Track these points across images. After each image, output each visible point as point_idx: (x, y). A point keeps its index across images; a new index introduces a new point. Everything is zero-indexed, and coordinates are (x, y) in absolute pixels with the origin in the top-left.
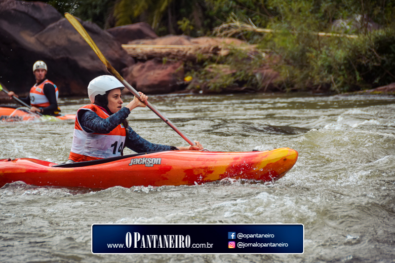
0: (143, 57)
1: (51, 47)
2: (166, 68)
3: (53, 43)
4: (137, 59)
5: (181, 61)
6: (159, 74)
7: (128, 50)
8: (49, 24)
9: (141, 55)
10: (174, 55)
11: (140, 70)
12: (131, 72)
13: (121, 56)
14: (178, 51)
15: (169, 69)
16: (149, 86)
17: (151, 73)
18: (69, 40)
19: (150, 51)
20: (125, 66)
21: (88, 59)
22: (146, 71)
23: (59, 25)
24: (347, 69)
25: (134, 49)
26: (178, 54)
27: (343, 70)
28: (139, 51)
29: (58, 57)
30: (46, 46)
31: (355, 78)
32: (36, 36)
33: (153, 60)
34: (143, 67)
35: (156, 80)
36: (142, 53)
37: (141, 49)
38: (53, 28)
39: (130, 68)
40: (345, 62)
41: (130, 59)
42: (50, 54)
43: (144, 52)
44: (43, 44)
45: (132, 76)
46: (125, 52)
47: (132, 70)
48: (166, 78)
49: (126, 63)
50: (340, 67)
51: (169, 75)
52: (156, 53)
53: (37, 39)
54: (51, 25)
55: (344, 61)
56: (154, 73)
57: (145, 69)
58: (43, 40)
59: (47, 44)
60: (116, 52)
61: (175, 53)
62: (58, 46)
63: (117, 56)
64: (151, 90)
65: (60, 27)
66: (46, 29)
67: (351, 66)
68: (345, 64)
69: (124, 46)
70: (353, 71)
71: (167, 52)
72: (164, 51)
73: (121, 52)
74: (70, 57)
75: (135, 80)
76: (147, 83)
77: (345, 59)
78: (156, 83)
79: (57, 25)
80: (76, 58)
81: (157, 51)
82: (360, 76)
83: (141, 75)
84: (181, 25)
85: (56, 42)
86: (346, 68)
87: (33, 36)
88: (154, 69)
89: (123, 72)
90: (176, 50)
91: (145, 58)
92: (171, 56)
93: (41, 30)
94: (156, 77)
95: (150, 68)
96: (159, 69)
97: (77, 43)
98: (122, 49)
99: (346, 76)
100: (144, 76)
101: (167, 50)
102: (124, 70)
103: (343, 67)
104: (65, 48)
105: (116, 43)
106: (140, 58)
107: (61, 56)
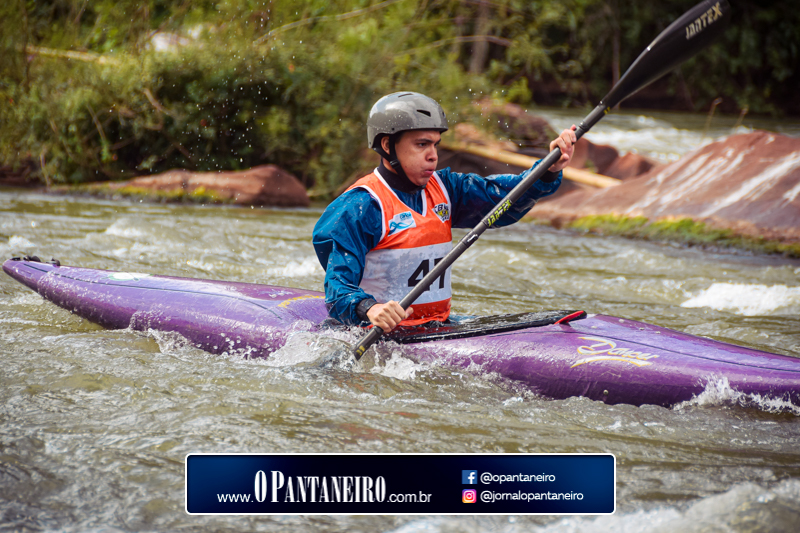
24: (82, 132)
27: (73, 135)
31: (100, 155)
40: (81, 116)
50: (67, 126)
55: (77, 113)
67: (92, 126)
68: (78, 122)
70: (96, 137)
77: (83, 109)
82: (111, 151)
86: (79, 129)
99: (79, 149)
103: (73, 128)
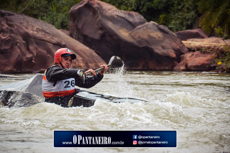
0: (194, 49)
1: (138, 40)
2: (207, 56)
3: (139, 37)
4: (190, 50)
5: (216, 52)
6: (201, 59)
7: (185, 44)
8: (138, 25)
9: (193, 47)
10: (212, 48)
11: (191, 57)
12: (186, 57)
13: (181, 48)
14: (215, 46)
15: (209, 57)
16: (195, 67)
17: (197, 59)
18: (149, 36)
19: (199, 45)
20: (183, 54)
21: (160, 48)
22: (195, 57)
23: (144, 27)
25: (190, 44)
26: (214, 48)
28: (192, 45)
29: (142, 46)
30: (135, 39)
32: (129, 32)
33: (199, 51)
34: (193, 55)
35: (199, 63)
36: (194, 46)
37: (194, 44)
38: (140, 28)
39: (185, 55)
41: (186, 49)
42: (137, 44)
43: (195, 46)
44: (133, 37)
45: (186, 60)
46: (184, 45)
47: (186, 56)
48: (206, 62)
49: (183, 52)
51: (208, 60)
52: (202, 47)
53: (130, 34)
54: (139, 26)
56: (199, 59)
57: (194, 56)
58: (133, 35)
59: (136, 37)
60: (178, 45)
61: (213, 48)
62: (142, 39)
63: (178, 47)
64: (196, 69)
65: (145, 28)
66: (136, 29)
69: (183, 42)
71: (208, 47)
72: (207, 46)
73: (181, 45)
74: (149, 46)
75: (187, 62)
76: (195, 64)
78: (199, 65)
79: (142, 26)
80: (153, 47)
81: (202, 45)
83: (191, 60)
84: (216, 30)
85: (141, 36)
87: (128, 32)
88: (199, 56)
89: (181, 57)
90: (213, 46)
91: (196, 49)
92: (210, 49)
93: (133, 29)
94: (200, 61)
95: (197, 56)
96: (202, 56)
97: (154, 38)
98: (182, 43)
100: (193, 60)
101: (209, 45)
102: (182, 56)
104: (146, 41)
105: (178, 40)
106: (193, 49)
107: (144, 45)
